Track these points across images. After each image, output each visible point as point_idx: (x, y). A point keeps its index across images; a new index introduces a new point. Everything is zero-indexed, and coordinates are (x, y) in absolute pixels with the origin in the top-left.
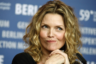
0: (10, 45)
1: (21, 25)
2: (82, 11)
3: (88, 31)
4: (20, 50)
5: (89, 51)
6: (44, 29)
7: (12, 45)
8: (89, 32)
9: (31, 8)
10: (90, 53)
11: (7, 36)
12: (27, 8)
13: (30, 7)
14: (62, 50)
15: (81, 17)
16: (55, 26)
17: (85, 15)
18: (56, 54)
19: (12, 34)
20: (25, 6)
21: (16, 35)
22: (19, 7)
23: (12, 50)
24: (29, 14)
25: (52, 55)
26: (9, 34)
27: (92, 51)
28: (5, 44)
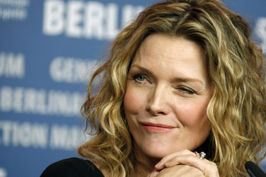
0: (26, 134)
1: (62, 68)
4: (60, 151)
6: (139, 85)
7: (33, 136)
9: (95, 14)
11: (18, 106)
12: (82, 12)
14: (199, 152)
16: (172, 78)
18: (180, 164)
19: (33, 100)
21: (47, 102)
22: (54, 10)
23: (33, 150)
24: (88, 31)
25: (165, 167)
26: (23, 100)
28: (11, 133)
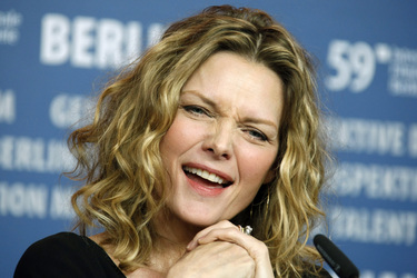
0: (18, 199)
1: (67, 108)
2: (337, 49)
3: (367, 136)
4: (61, 221)
5: (370, 225)
7: (30, 201)
8: (372, 144)
9: (111, 36)
10: (377, 234)
12: (93, 33)
13: (109, 28)
15: (334, 72)
17: (352, 64)
18: (218, 240)
20: (83, 25)
21: (46, 156)
22: (56, 30)
23: (27, 220)
24: (102, 60)
25: (199, 244)
26: (14, 153)
27: (384, 226)
